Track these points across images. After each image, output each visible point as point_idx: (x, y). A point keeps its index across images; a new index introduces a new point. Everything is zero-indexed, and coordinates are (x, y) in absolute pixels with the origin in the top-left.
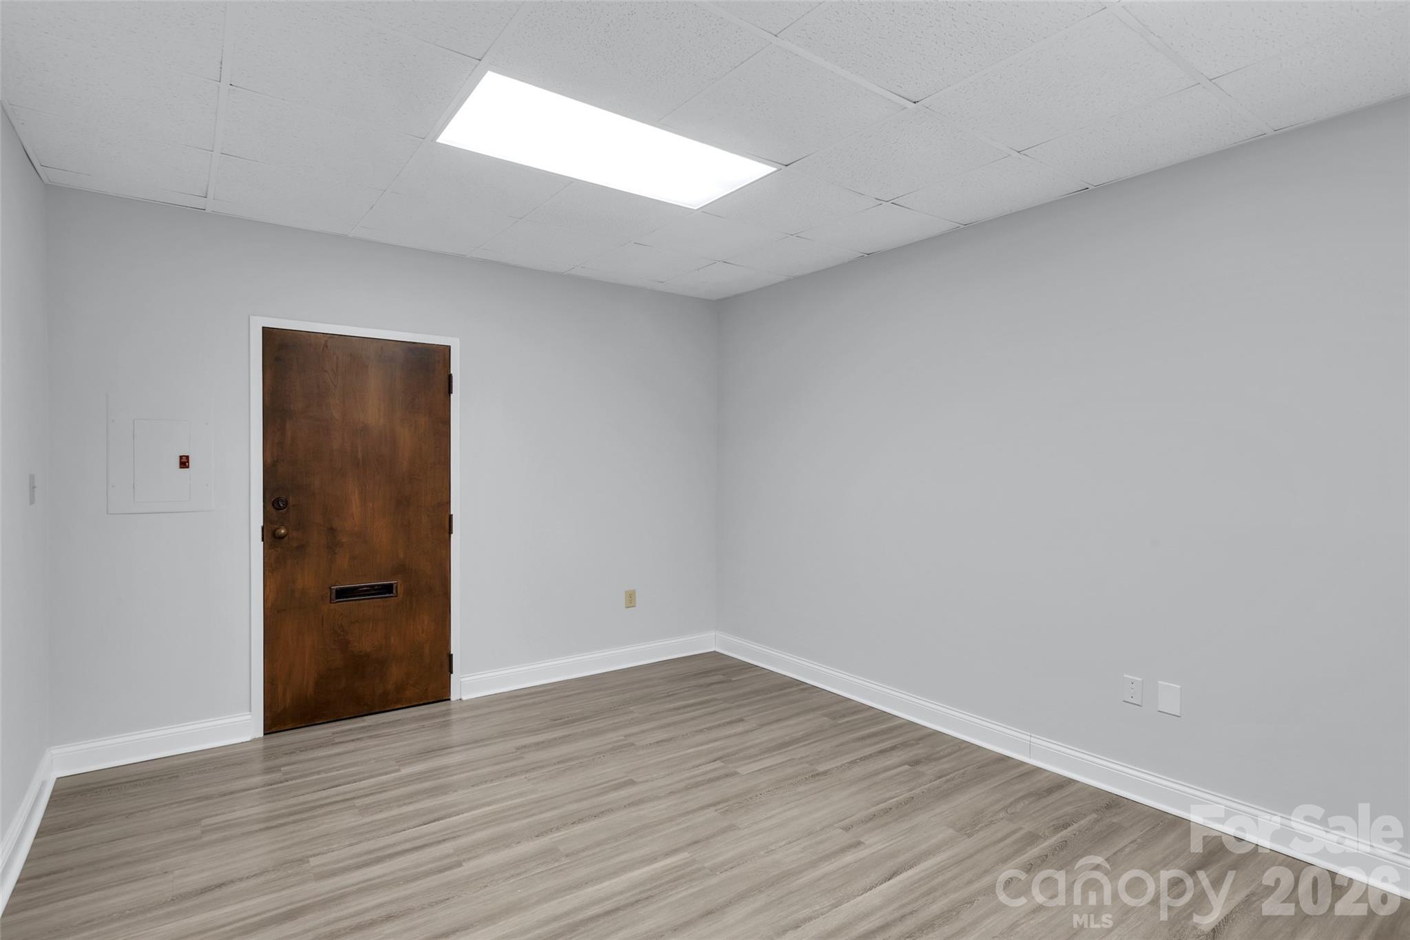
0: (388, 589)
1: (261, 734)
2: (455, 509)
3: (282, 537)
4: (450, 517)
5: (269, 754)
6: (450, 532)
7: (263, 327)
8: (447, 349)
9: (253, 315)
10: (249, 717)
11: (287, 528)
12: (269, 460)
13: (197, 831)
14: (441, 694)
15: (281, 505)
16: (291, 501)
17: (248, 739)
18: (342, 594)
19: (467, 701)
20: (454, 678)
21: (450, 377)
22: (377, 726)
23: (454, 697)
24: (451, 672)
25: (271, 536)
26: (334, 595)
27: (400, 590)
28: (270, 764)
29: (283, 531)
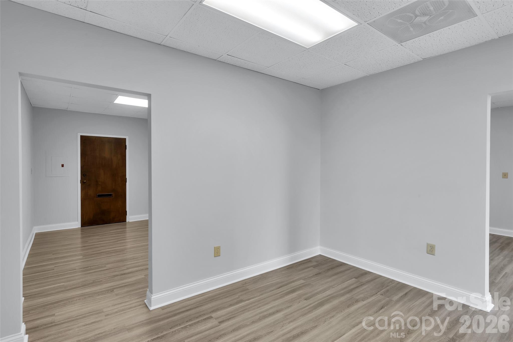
0: (111, 195)
1: (80, 227)
2: (127, 177)
3: (85, 183)
4: (126, 178)
5: (82, 229)
6: (126, 182)
7: (81, 136)
8: (125, 139)
9: (78, 133)
10: (77, 223)
11: (86, 181)
12: (82, 165)
13: (66, 239)
14: (124, 220)
15: (85, 175)
16: (87, 174)
17: (77, 227)
18: (99, 196)
19: (130, 222)
20: (127, 216)
21: (126, 146)
22: (107, 226)
23: (127, 221)
24: (126, 215)
25: (82, 182)
26: (97, 196)
27: (114, 195)
28: (82, 231)
29: (85, 181)
